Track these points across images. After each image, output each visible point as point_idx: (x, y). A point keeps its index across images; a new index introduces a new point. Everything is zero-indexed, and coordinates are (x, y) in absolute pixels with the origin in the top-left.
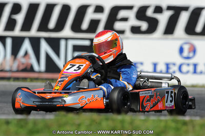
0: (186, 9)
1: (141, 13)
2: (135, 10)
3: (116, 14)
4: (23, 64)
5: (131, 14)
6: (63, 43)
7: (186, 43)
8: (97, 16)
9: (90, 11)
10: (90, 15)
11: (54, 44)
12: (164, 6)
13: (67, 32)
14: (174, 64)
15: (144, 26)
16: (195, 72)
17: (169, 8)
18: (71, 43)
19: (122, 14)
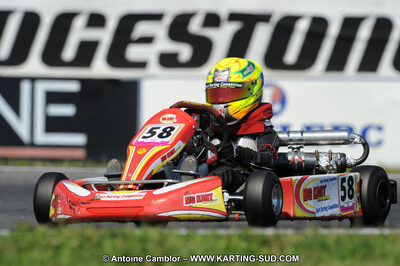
0: (265, 18)
1: (179, 28)
2: (167, 21)
3: (130, 29)
5: (160, 30)
7: (267, 86)
8: (93, 34)
9: (79, 23)
10: (78, 33)
12: (223, 13)
13: (34, 65)
15: (185, 52)
17: (233, 17)
18: (41, 88)
19: (142, 29)
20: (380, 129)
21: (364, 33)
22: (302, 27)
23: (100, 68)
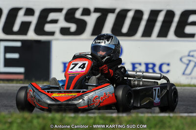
0: (112, 11)
1: (70, 15)
2: (64, 12)
5: (60, 16)
8: (28, 19)
10: (21, 18)
15: (73, 27)
18: (3, 45)
19: (52, 16)
20: (168, 65)
21: (161, 18)
22: (130, 15)
23: (31, 35)
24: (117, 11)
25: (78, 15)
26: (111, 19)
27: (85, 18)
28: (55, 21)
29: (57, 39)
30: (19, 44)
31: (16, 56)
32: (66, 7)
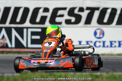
1: (71, 12)
2: (68, 10)
4: (2, 43)
6: (25, 30)
7: (98, 29)
8: (45, 14)
9: (41, 11)
10: (41, 14)
11: (20, 31)
14: (91, 42)
15: (73, 19)
16: (104, 46)
22: (109, 11)
24: (100, 9)
25: (76, 12)
26: (97, 14)
27: (81, 13)
28: (62, 16)
29: (63, 27)
30: (40, 30)
31: (38, 37)
32: (69, 7)
